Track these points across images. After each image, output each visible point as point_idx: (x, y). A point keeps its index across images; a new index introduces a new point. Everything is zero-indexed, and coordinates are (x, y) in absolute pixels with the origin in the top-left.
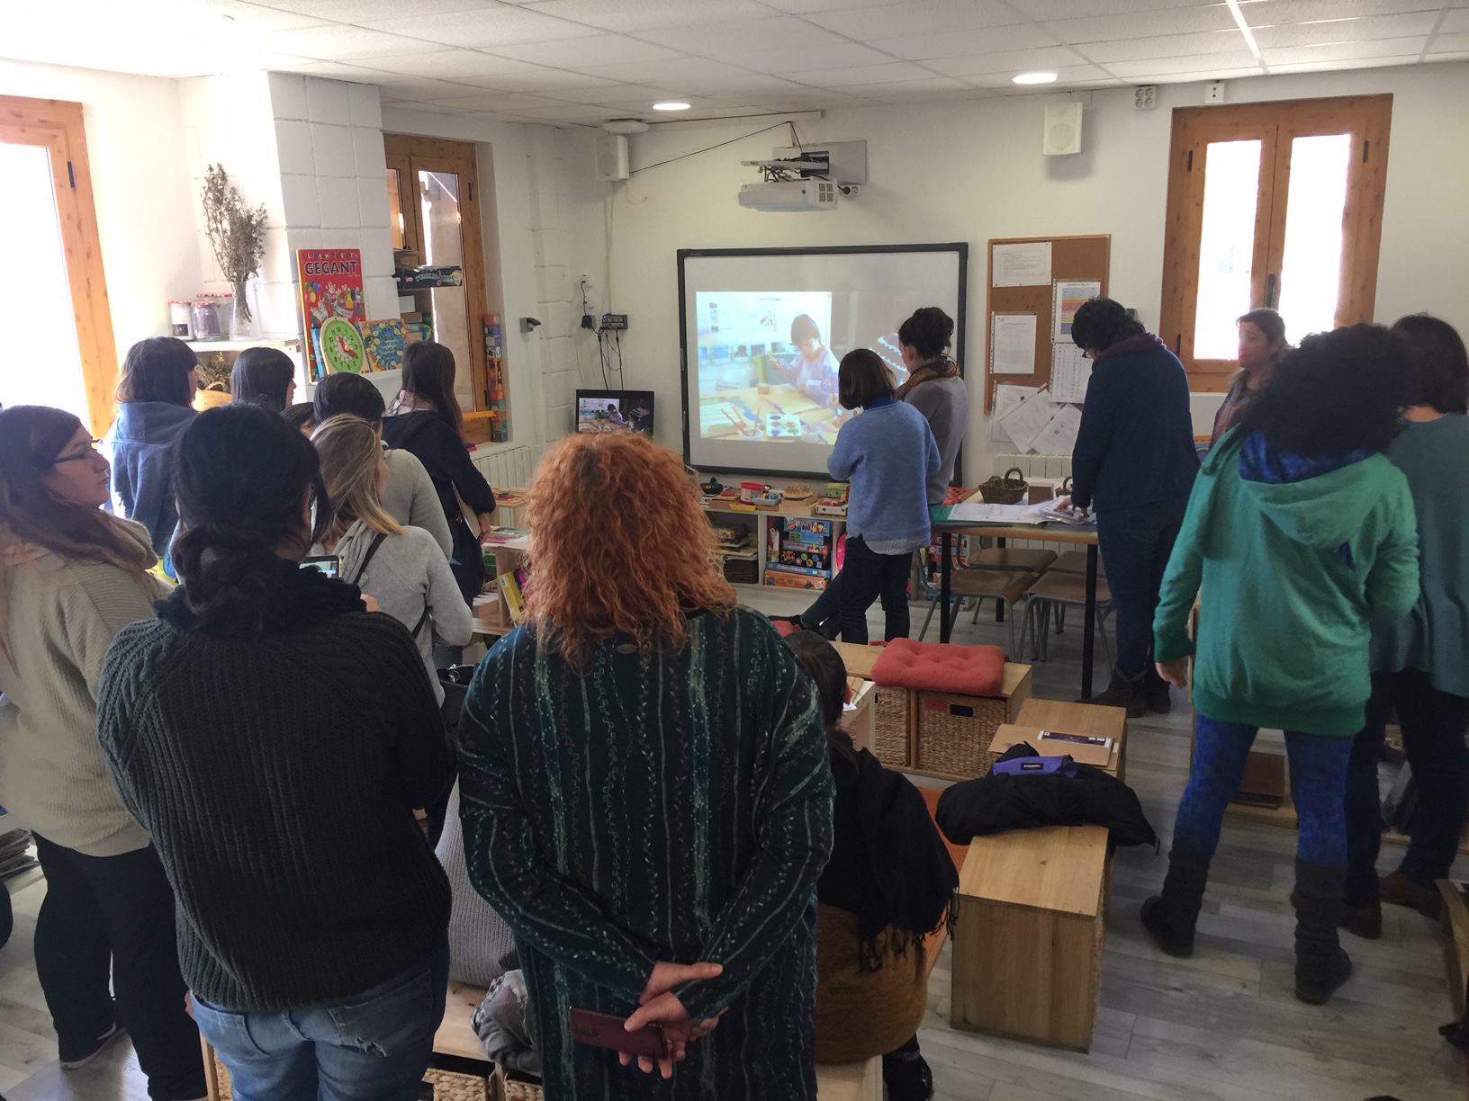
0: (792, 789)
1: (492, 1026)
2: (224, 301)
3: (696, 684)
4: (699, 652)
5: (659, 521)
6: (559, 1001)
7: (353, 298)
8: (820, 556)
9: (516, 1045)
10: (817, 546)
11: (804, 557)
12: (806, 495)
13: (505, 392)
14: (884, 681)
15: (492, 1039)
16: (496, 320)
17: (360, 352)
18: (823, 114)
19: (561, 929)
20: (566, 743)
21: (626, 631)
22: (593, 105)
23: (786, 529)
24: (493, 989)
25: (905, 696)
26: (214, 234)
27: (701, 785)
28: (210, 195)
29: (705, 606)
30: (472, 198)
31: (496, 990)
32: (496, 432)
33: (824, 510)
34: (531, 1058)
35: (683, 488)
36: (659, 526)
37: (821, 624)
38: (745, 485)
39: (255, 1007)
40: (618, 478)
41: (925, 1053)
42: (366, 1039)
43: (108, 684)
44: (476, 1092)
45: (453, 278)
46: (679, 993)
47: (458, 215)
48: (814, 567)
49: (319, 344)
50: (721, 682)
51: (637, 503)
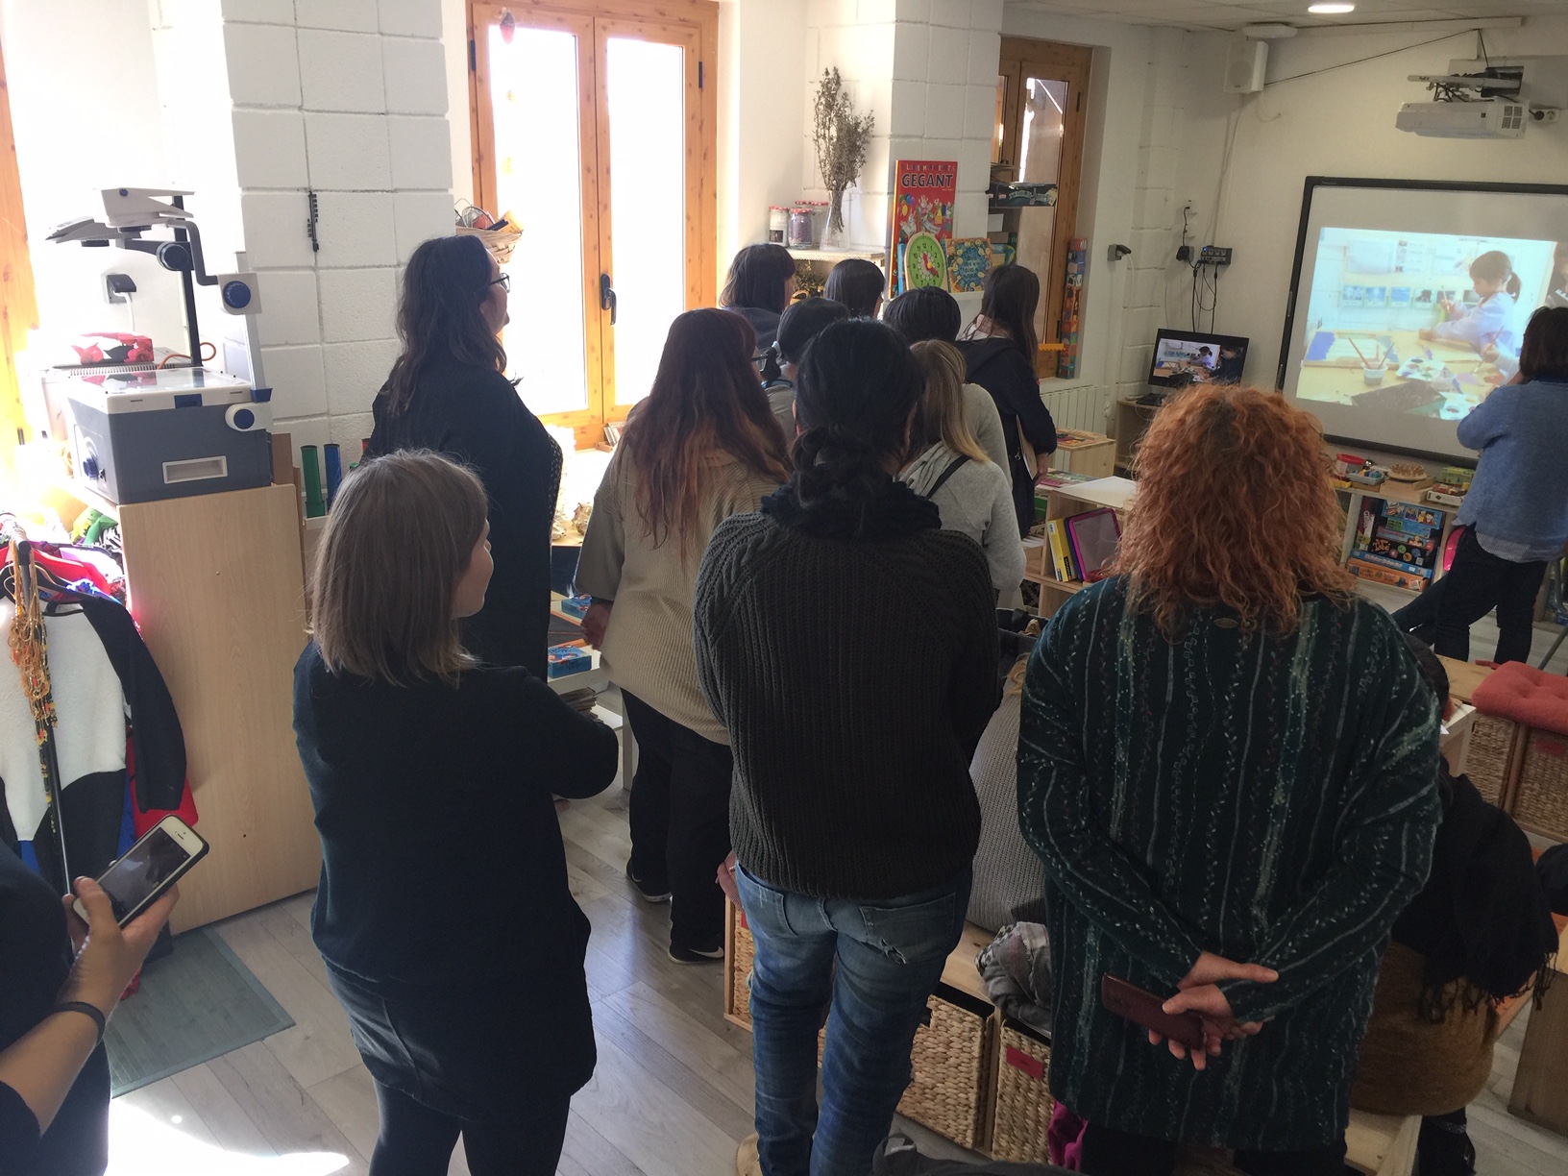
0: (1391, 806)
1: (996, 970)
2: (819, 210)
3: (1299, 674)
4: (1308, 640)
5: (1290, 492)
6: (1087, 962)
7: (944, 213)
8: (1423, 551)
9: (1019, 995)
10: (1419, 539)
11: (1402, 549)
12: (1417, 477)
13: (1080, 326)
14: (1488, 708)
15: (997, 983)
16: (1083, 245)
17: (942, 271)
18: (1524, 20)
19: (1108, 894)
20: (1142, 710)
21: (1230, 605)
22: (1237, 6)
23: (1384, 514)
24: (1001, 935)
25: (1510, 731)
26: (821, 140)
27: (1285, 781)
28: (823, 100)
29: (1323, 591)
30: (1080, 110)
31: (1006, 937)
32: (1064, 368)
33: (1438, 497)
34: (1033, 1012)
35: (1319, 458)
36: (1288, 499)
37: (1411, 630)
38: (1345, 458)
39: (797, 886)
40: (1252, 441)
41: (1471, 1131)
42: (890, 943)
43: (711, 565)
44: (972, 1030)
45: (1047, 197)
46: (1226, 989)
47: (1061, 128)
48: (1413, 562)
49: (904, 260)
50: (1327, 676)
51: (1270, 470)
